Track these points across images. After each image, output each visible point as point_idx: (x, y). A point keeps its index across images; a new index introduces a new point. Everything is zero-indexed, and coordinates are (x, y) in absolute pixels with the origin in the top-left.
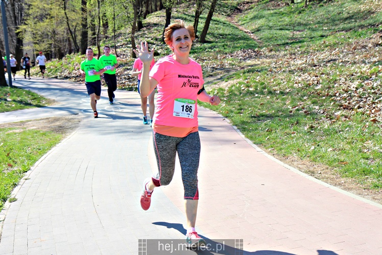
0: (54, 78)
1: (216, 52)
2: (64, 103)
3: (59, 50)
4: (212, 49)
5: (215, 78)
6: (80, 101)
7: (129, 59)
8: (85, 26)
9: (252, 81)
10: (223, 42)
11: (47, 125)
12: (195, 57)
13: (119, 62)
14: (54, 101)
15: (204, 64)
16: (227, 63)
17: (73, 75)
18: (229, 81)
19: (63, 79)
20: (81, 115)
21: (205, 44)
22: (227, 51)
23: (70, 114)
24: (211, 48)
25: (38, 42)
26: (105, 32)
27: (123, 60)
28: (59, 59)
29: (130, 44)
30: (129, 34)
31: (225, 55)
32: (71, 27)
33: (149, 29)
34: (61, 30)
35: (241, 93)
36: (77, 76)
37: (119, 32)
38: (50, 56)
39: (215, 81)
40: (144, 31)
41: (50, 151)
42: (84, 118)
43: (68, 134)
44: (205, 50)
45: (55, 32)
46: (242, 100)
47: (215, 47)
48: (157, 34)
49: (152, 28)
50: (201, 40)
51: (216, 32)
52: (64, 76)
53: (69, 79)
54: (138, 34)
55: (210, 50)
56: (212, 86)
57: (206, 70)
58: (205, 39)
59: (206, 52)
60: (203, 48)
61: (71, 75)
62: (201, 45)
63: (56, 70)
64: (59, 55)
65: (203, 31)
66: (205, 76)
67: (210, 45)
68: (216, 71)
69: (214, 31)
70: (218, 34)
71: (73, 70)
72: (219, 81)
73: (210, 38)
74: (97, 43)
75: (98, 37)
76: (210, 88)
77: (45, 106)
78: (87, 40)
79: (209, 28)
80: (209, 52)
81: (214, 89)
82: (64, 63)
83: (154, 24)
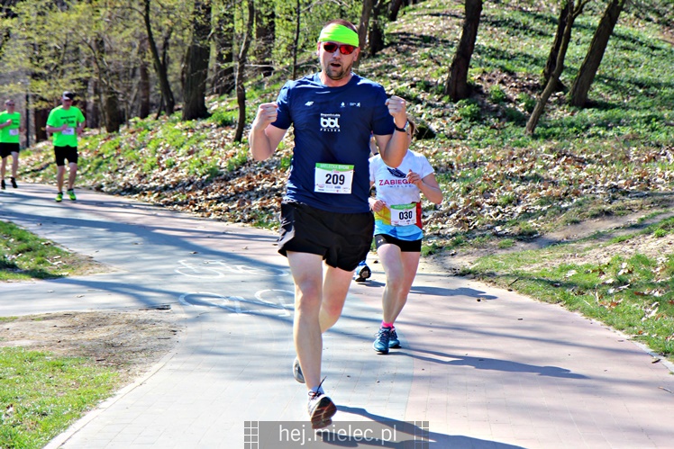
0: (90, 188)
1: (621, 139)
2: (120, 269)
3: (112, 102)
4: (608, 129)
5: (621, 224)
8: (202, 30)
10: (646, 109)
12: (552, 151)
14: (90, 262)
15: (584, 174)
17: (153, 184)
18: (670, 237)
19: (120, 194)
20: (178, 312)
21: (586, 111)
22: (660, 137)
23: (141, 305)
24: (605, 125)
25: (46, 72)
26: (264, 53)
28: (109, 131)
31: (654, 151)
32: (154, 31)
33: (405, 52)
34: (124, 39)
36: (166, 188)
37: (307, 55)
39: (622, 234)
40: (388, 58)
42: (186, 321)
43: (137, 369)
44: (584, 131)
45: (102, 42)
47: (619, 122)
48: (430, 68)
49: (416, 51)
50: (573, 99)
51: (624, 73)
52: (121, 184)
53: (137, 195)
54: (369, 64)
55: (601, 132)
56: (611, 247)
57: (592, 196)
58: (587, 95)
59: (589, 137)
60: (579, 123)
61: (147, 183)
62: (572, 115)
63: (100, 164)
64: (110, 117)
65: (583, 68)
66: (588, 213)
67: (603, 114)
68: (622, 201)
69: (618, 70)
70: (630, 82)
71: (152, 168)
72: (632, 232)
73: (603, 94)
74: (236, 88)
75: (242, 69)
76: (605, 253)
77: (61, 276)
78: (206, 76)
79: (602, 61)
80: (600, 137)
81: (619, 259)
82: (125, 145)
83: (421, 36)
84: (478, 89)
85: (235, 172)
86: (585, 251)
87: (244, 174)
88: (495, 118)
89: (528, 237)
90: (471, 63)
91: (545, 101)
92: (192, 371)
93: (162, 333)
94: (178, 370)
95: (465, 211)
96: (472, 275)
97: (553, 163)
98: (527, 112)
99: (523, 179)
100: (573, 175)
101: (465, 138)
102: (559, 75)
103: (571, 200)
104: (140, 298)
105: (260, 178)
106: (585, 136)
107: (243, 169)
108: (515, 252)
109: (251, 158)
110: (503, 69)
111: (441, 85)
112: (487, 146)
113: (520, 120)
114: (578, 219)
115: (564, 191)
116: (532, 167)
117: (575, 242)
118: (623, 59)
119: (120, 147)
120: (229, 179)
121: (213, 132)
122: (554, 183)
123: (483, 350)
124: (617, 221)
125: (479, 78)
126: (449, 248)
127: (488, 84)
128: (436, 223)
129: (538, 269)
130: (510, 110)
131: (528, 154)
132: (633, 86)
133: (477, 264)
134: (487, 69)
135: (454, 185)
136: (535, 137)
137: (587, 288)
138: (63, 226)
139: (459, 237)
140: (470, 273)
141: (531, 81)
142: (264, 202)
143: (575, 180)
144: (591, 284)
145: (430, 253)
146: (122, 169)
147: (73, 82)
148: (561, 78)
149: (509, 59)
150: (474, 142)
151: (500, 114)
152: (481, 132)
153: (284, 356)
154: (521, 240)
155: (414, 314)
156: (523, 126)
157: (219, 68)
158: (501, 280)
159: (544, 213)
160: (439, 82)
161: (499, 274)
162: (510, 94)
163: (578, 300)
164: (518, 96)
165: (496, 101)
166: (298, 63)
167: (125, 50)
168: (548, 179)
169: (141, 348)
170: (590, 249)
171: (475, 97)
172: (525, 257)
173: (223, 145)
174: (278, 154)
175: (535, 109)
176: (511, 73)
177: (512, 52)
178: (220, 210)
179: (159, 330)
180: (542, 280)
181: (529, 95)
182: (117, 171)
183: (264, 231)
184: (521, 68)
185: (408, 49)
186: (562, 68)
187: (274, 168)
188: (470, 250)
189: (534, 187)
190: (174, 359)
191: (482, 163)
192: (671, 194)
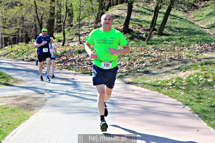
0: (21, 60)
1: (173, 44)
2: (30, 83)
3: (27, 35)
4: (169, 41)
5: (173, 68)
8: (52, 14)
9: (209, 72)
10: (180, 36)
11: (15, 102)
12: (153, 48)
14: (21, 81)
15: (162, 54)
16: (185, 54)
18: (187, 72)
19: (29, 61)
20: (47, 95)
21: (163, 37)
22: (184, 44)
23: (36, 93)
24: (168, 40)
26: (70, 21)
28: (26, 43)
30: (92, 23)
31: (182, 48)
32: (38, 15)
34: (30, 17)
35: (199, 84)
37: (83, 21)
38: (17, 39)
39: (173, 71)
41: (19, 127)
42: (50, 97)
43: (36, 111)
44: (162, 42)
45: (23, 18)
46: (200, 90)
47: (172, 40)
48: (118, 25)
49: (114, 20)
50: (159, 33)
51: (173, 26)
52: (30, 58)
53: (34, 62)
55: (167, 42)
56: (170, 75)
57: (165, 60)
58: (163, 32)
59: (164, 44)
60: (161, 40)
62: (159, 38)
63: (23, 53)
64: (26, 39)
65: (162, 24)
66: (164, 65)
67: (167, 37)
68: (173, 62)
69: (171, 25)
70: (175, 28)
72: (176, 71)
73: (167, 32)
74: (62, 31)
75: (64, 25)
76: (169, 77)
77: (13, 85)
78: (53, 27)
79: (167, 22)
80: (167, 44)
81: (173, 78)
82: (30, 47)
83: (115, 15)
84: (132, 30)
85: (62, 55)
86: (163, 76)
87: (65, 55)
88: (137, 39)
89: (147, 72)
90: (130, 23)
91: (151, 34)
92: (52, 111)
93: (43, 101)
94: (48, 111)
95: (129, 65)
96: (131, 83)
97: (153, 51)
98: (146, 37)
99: (145, 56)
100: (159, 55)
102: (155, 26)
103: (159, 62)
104: (36, 91)
105: (70, 56)
106: (162, 43)
107: (64, 54)
108: (143, 77)
109: (67, 51)
110: (139, 25)
111: (121, 29)
112: (134, 47)
113: (144, 39)
114: (161, 67)
115: (157, 59)
116: (147, 53)
117: (160, 74)
118: (173, 22)
120: (61, 57)
121: (56, 43)
122: (154, 57)
123: (135, 105)
124: (172, 68)
125: (132, 27)
126: (124, 76)
127: (135, 29)
128: (121, 69)
129: (150, 81)
130: (141, 36)
131: (146, 49)
132: (176, 29)
133: (132, 80)
134: (134, 25)
135: (125, 58)
136: (148, 44)
137: (164, 87)
138: (13, 71)
139: (127, 73)
140: (130, 83)
141: (147, 28)
142: (71, 63)
143: (160, 56)
144: (165, 85)
145: (119, 77)
146: (30, 54)
147: (15, 29)
148: (155, 27)
149: (140, 22)
150: (131, 46)
151: (138, 37)
152: (133, 43)
153: (78, 107)
154: (145, 73)
155: (115, 95)
156: (145, 41)
157: (57, 25)
158: (139, 85)
159: (151, 66)
160: (121, 28)
161: (139, 83)
162: (141, 32)
163: (161, 90)
164: (143, 32)
165: (137, 34)
166: (80, 23)
167: (30, 20)
168: (152, 56)
169: (37, 105)
170: (164, 76)
171: (131, 33)
172: (146, 78)
173: (59, 47)
174: (75, 49)
175: (148, 36)
176: (141, 26)
177: (141, 20)
178: (58, 66)
179: (42, 100)
180: (151, 85)
181: (146, 32)
182: (28, 55)
183: (71, 71)
184: (144, 24)
186: (156, 24)
187: (74, 53)
188: (130, 76)
189: (148, 58)
190: (46, 108)
191: (133, 52)
192: (187, 60)
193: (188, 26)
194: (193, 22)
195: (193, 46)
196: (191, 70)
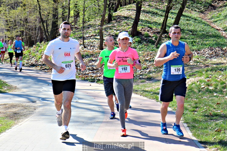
6: (41, 90)
7: (96, 50)
9: (213, 79)
10: (192, 39)
13: (86, 53)
14: (16, 88)
19: (29, 67)
22: (195, 48)
27: (90, 51)
29: (98, 36)
35: (200, 91)
36: (43, 65)
37: (88, 23)
40: (113, 24)
45: (26, 19)
46: (199, 98)
48: (126, 27)
49: (122, 21)
52: (30, 64)
53: (35, 67)
54: (107, 26)
61: (38, 63)
64: (30, 43)
69: (185, 27)
70: (188, 30)
71: (40, 59)
77: (6, 93)
82: (32, 51)
83: (124, 17)
84: (141, 33)
88: (146, 42)
89: (150, 79)
90: (138, 25)
91: (161, 36)
93: (31, 110)
98: (155, 40)
101: (136, 48)
102: (166, 28)
108: (145, 84)
110: (149, 27)
111: (129, 32)
112: (142, 51)
113: (153, 43)
118: (186, 23)
119: (30, 52)
125: (141, 30)
127: (144, 32)
129: (150, 89)
130: (150, 39)
132: (189, 32)
134: (144, 27)
136: (157, 48)
141: (157, 31)
146: (31, 59)
147: (18, 32)
148: (166, 30)
149: (151, 24)
151: (147, 41)
152: (141, 46)
154: (147, 80)
156: (154, 45)
159: (155, 72)
160: (129, 30)
162: (150, 35)
164: (153, 35)
165: (146, 37)
166: (84, 26)
169: (24, 114)
171: (140, 36)
172: (147, 86)
175: (157, 39)
176: (151, 28)
177: (152, 21)
181: (156, 35)
182: (29, 60)
184: (154, 26)
185: (120, 21)
192: (194, 65)
193: (203, 29)
194: (209, 24)
195: (203, 51)
196: (195, 77)
